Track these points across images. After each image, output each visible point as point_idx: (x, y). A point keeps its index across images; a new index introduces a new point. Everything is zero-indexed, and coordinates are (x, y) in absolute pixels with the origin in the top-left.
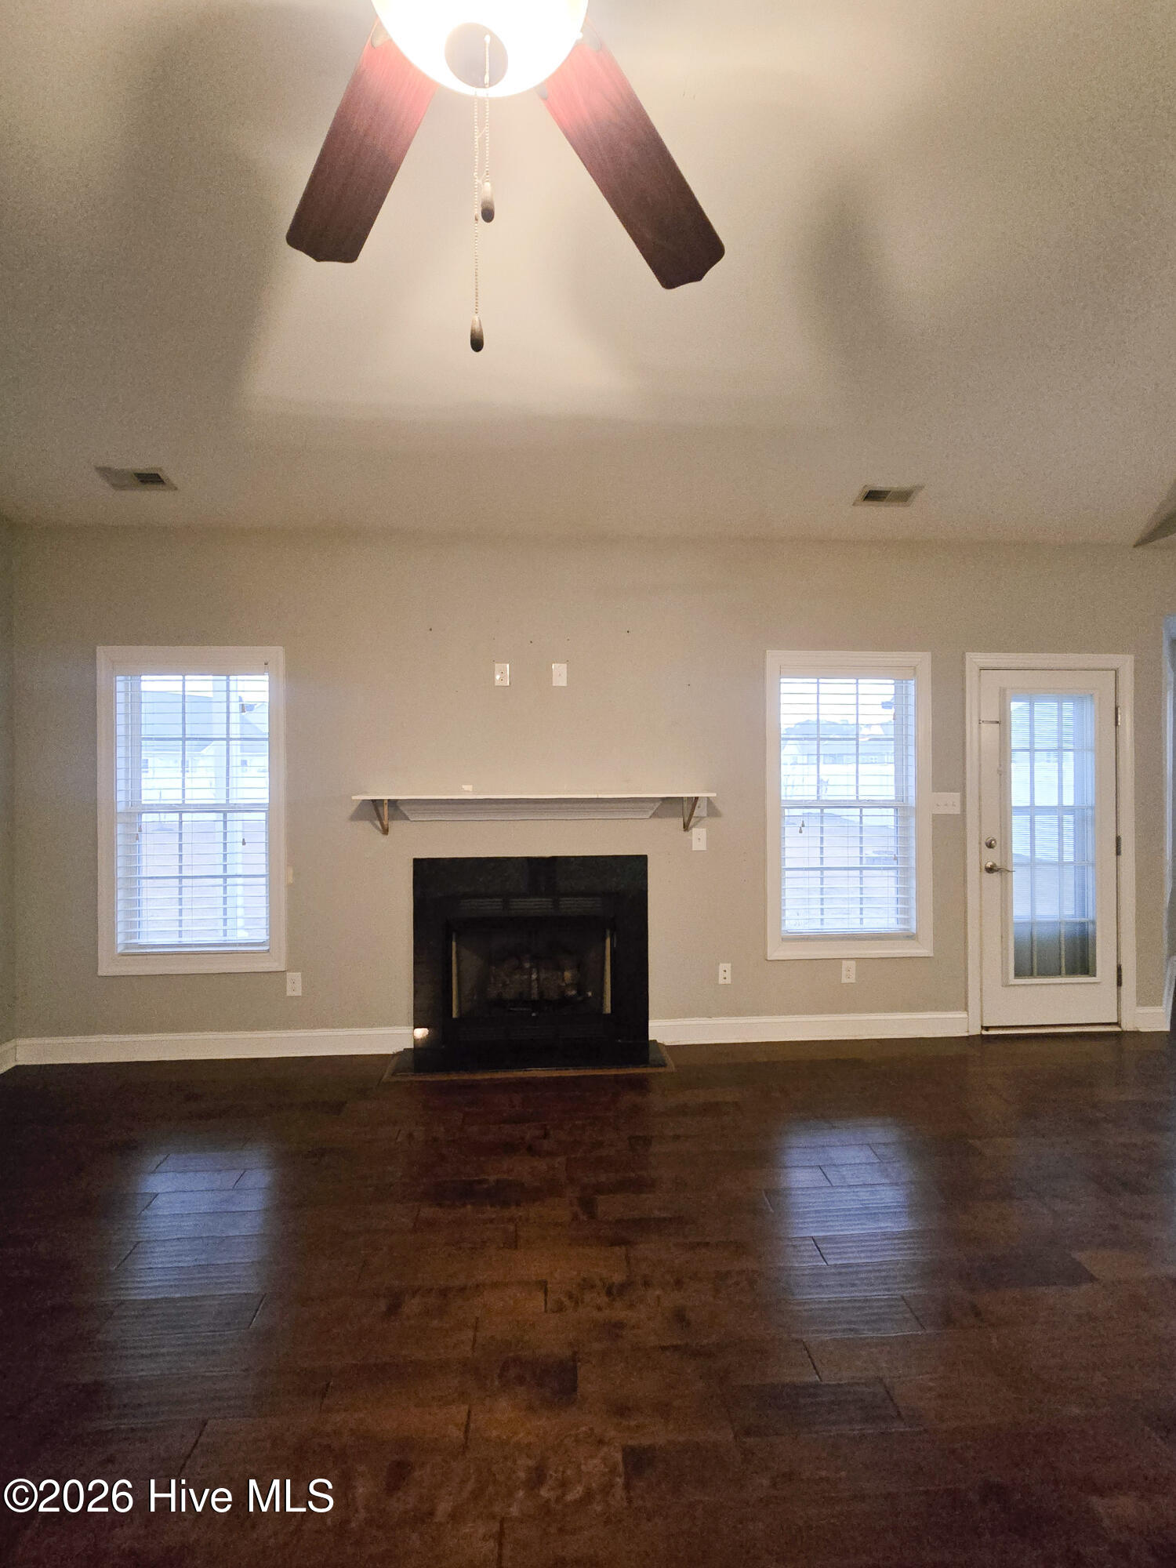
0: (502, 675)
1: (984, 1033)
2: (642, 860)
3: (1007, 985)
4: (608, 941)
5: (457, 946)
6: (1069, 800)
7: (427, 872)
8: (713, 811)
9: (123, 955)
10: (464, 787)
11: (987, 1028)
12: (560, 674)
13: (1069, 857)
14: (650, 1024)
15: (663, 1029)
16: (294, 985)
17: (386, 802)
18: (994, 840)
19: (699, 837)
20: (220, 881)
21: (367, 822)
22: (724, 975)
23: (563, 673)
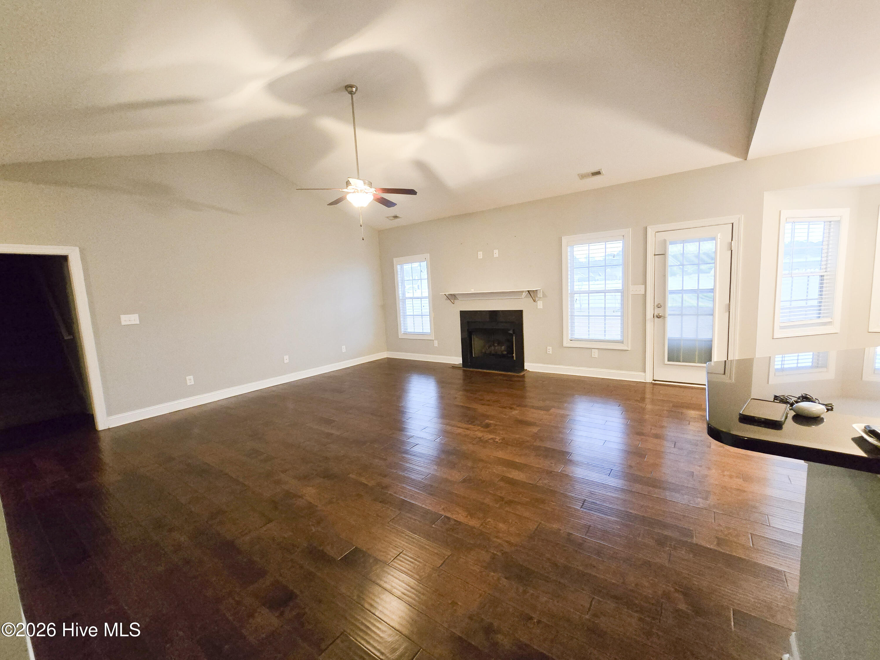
0: (480, 255)
1: (653, 382)
2: (521, 312)
3: (664, 364)
4: (514, 337)
5: (473, 337)
7: (464, 315)
8: (544, 296)
9: (403, 334)
11: (655, 381)
12: (496, 253)
14: (525, 364)
15: (529, 366)
16: (436, 344)
18: (659, 304)
19: (540, 304)
22: (548, 350)
23: (497, 253)
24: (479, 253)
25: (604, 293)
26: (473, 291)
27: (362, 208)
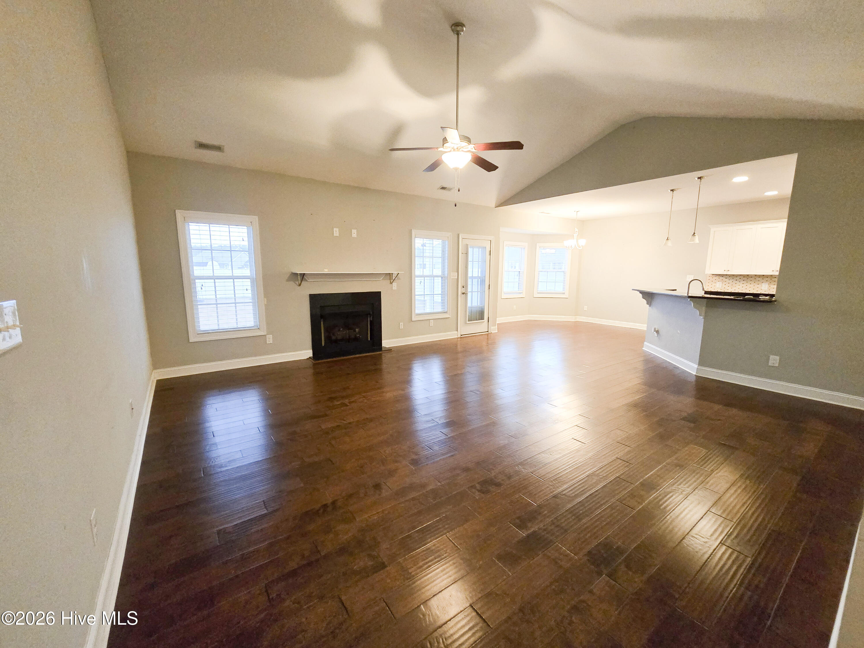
0: (336, 232)
1: (461, 336)
2: (379, 293)
3: (466, 323)
4: (369, 319)
5: (323, 324)
6: (480, 275)
7: (314, 299)
8: (398, 278)
9: (198, 333)
10: (325, 270)
11: (462, 335)
12: (354, 233)
13: (479, 290)
14: (382, 342)
15: (386, 343)
16: (270, 339)
17: (299, 274)
18: (464, 286)
19: (394, 286)
20: (234, 305)
21: (292, 282)
22: (401, 326)
23: (356, 233)
24: (335, 229)
25: (433, 277)
26: (326, 271)
27: (456, 169)
